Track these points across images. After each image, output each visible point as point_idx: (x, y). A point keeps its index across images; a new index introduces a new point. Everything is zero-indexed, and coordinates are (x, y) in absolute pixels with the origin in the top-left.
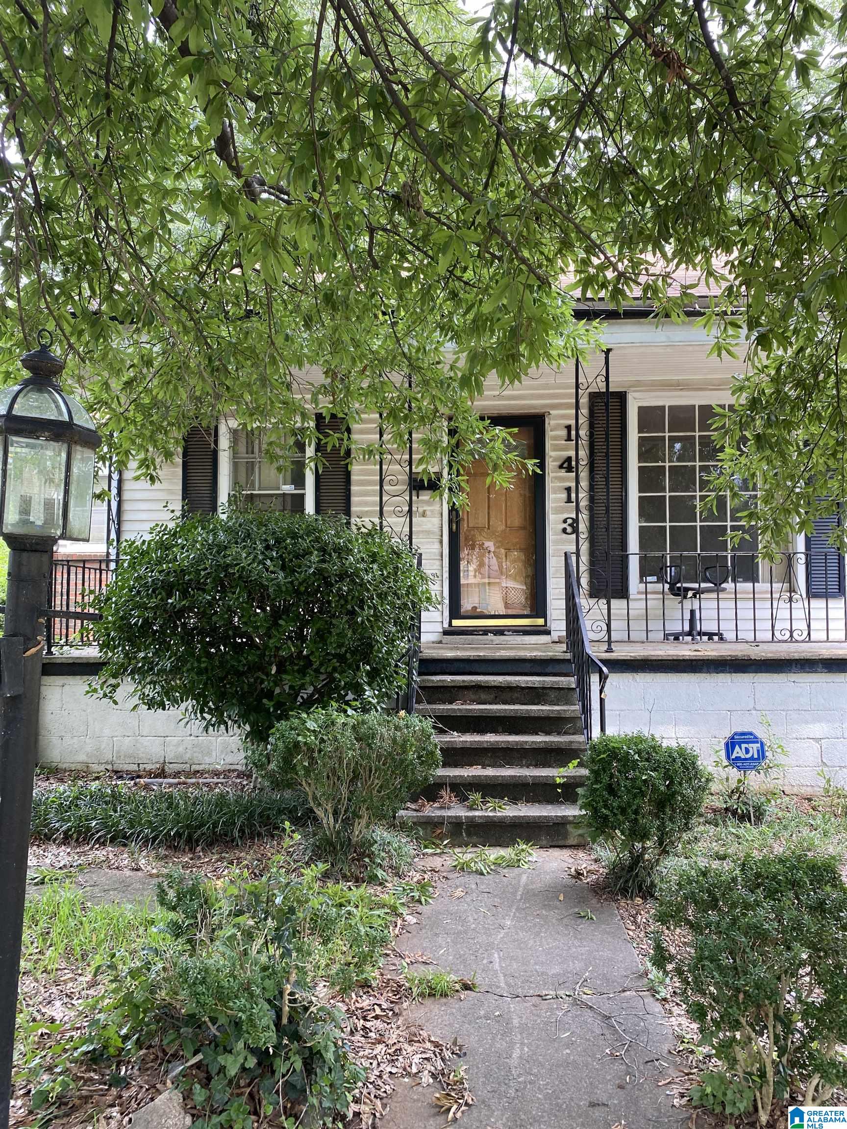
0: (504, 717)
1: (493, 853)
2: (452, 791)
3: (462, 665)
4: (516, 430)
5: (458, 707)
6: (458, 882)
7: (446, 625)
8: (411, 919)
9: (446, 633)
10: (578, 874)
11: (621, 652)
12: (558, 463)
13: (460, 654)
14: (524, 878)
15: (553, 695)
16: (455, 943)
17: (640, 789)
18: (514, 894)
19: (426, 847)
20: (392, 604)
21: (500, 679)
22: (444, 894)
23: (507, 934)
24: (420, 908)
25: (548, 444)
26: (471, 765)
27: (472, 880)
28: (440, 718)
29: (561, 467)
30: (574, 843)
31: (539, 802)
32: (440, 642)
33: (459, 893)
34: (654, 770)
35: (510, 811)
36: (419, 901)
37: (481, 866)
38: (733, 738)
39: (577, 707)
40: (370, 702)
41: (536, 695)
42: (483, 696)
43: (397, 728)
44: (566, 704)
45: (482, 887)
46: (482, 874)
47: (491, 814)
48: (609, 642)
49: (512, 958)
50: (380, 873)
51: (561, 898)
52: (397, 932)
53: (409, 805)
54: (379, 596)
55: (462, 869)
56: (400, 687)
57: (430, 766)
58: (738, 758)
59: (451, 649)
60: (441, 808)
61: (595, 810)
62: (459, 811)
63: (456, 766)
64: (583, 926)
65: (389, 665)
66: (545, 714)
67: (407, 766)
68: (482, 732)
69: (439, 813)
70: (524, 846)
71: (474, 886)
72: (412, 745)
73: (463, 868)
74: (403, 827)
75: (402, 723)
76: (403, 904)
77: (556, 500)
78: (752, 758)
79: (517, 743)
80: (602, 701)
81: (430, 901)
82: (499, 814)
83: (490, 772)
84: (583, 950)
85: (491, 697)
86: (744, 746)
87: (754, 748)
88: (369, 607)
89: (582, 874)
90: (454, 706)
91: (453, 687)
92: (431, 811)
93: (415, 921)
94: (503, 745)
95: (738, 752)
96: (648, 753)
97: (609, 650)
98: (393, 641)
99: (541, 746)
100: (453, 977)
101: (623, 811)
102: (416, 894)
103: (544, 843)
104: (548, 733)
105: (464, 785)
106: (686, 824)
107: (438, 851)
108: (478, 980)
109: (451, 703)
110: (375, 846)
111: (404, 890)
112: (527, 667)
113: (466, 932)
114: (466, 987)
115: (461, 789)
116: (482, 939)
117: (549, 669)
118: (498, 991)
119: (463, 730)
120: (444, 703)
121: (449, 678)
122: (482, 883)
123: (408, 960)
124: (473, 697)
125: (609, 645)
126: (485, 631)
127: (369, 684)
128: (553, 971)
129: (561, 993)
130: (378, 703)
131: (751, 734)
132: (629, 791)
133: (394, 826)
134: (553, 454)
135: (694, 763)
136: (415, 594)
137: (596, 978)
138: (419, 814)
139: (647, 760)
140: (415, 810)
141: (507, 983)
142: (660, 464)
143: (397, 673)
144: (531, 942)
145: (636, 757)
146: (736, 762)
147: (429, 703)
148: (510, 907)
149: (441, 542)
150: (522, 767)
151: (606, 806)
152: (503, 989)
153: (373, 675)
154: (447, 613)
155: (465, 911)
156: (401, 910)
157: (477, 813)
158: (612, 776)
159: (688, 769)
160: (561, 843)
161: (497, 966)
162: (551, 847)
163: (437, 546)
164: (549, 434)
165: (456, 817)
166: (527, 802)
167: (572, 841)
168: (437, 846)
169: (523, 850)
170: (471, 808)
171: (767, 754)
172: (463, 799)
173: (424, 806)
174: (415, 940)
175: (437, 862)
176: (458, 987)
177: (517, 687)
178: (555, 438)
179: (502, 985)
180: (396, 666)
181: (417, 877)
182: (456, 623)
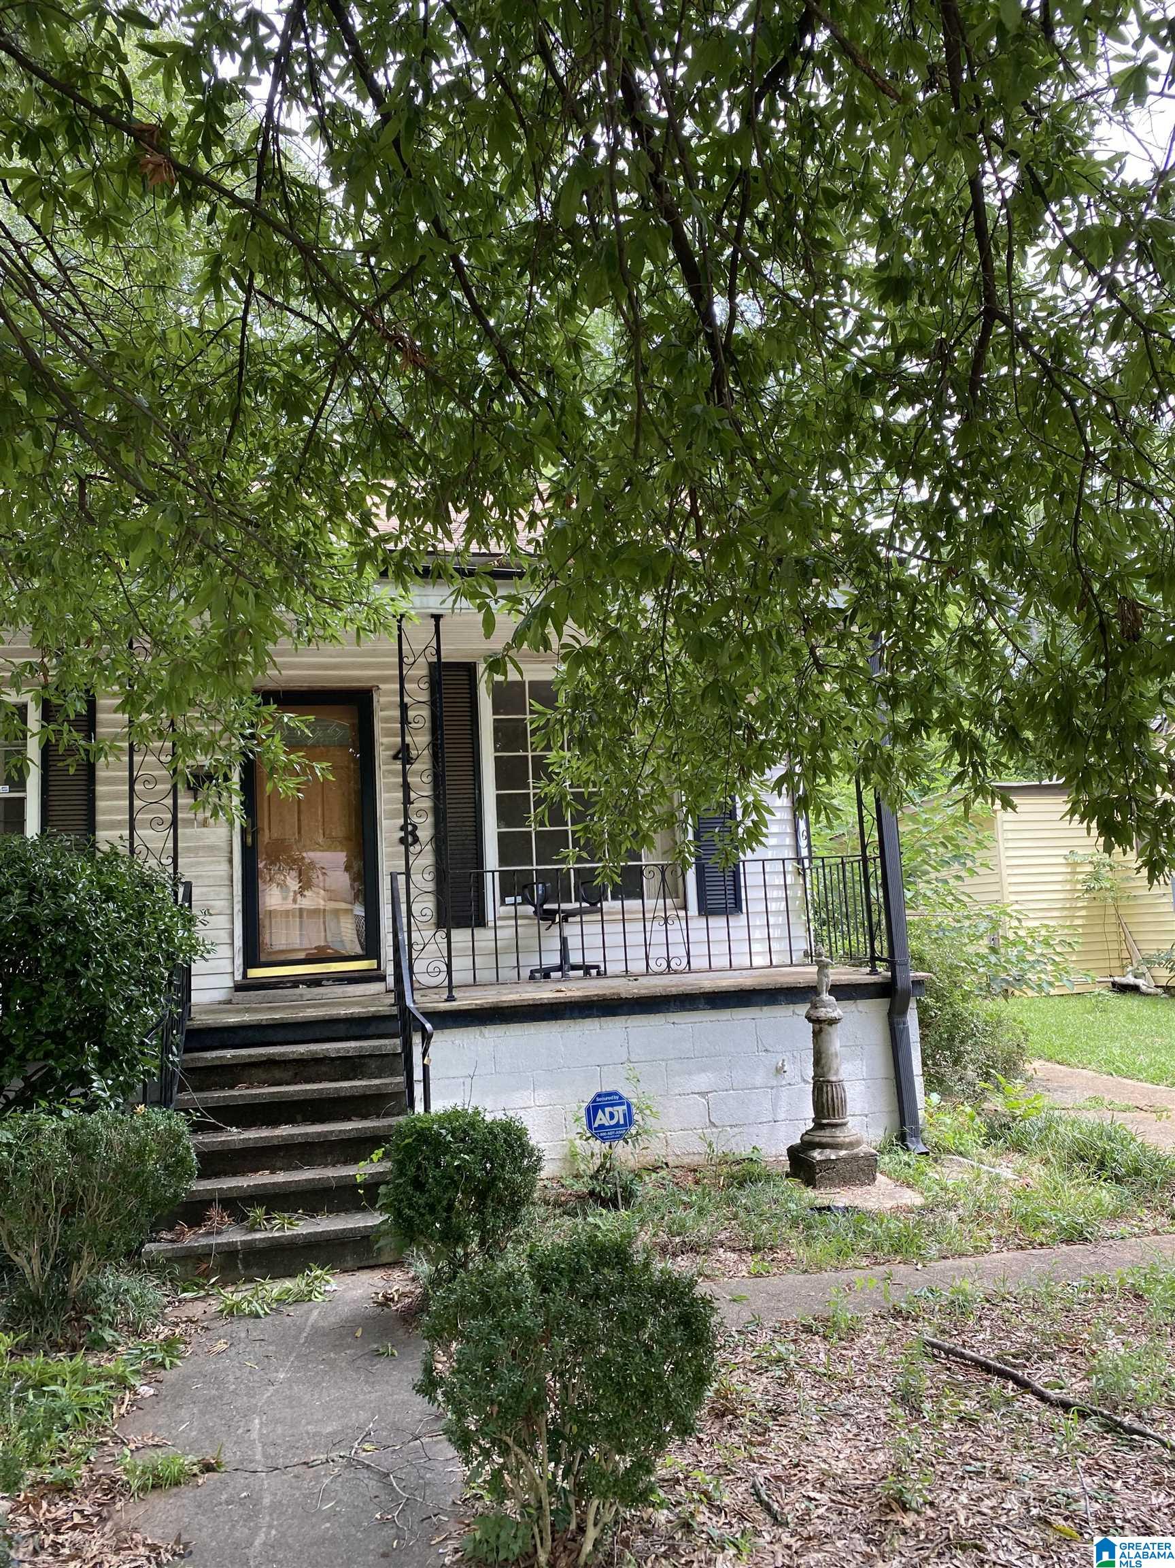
0: (304, 1101)
1: (275, 1288)
2: (224, 1209)
3: (250, 1033)
4: (312, 718)
5: (241, 1092)
6: (221, 1332)
7: (238, 977)
8: (146, 1391)
9: (238, 988)
10: (388, 1300)
11: (466, 1000)
12: (392, 753)
13: (247, 1018)
14: (315, 1313)
15: (373, 1064)
16: (203, 1413)
17: (451, 1178)
18: (296, 1337)
19: (184, 1291)
20: (135, 959)
21: (302, 1049)
22: (199, 1351)
23: (277, 1391)
24: (161, 1375)
25: (378, 727)
26: (256, 1171)
27: (240, 1328)
28: (213, 1111)
29: (395, 757)
30: (390, 1260)
31: (347, 1211)
32: (229, 1002)
33: (221, 1346)
34: (472, 1152)
35: (304, 1227)
36: (162, 1365)
37: (256, 1306)
38: (594, 1101)
39: (401, 1079)
40: (99, 1097)
41: (350, 1066)
42: (278, 1074)
43: (135, 1130)
44: (392, 1075)
45: (255, 1334)
46: (258, 1316)
47: (277, 1234)
48: (450, 987)
49: (277, 1422)
50: (108, 1335)
51: (359, 1334)
52: (123, 1411)
53: (164, 1235)
54: (114, 948)
55: (231, 1314)
56: (147, 1073)
57: (181, 1177)
58: (602, 1127)
59: (238, 1011)
60: (209, 1234)
61: (399, 1214)
62: (235, 1236)
63: (234, 1175)
64: (380, 1365)
65: (131, 1043)
66: (361, 1092)
67: (147, 1180)
68: (275, 1123)
69: (204, 1241)
70: (319, 1272)
71: (243, 1335)
72: (151, 1151)
73: (232, 1312)
74: (153, 1266)
75: (139, 1122)
76: (137, 1372)
77: (389, 801)
78: (617, 1125)
79: (319, 1134)
80: (426, 1068)
81: (178, 1362)
82: (288, 1233)
83: (281, 1177)
84: (373, 1396)
85: (287, 1075)
86: (607, 1110)
87: (620, 1111)
88: (99, 965)
89: (392, 1300)
90: (235, 1093)
91: (236, 1065)
92: (194, 1239)
93: (152, 1392)
94: (300, 1140)
95: (602, 1119)
96: (464, 1131)
97: (451, 998)
98: (139, 1008)
99: (352, 1135)
100: (192, 1458)
101: (432, 1208)
102: (159, 1356)
103: (349, 1265)
104: (364, 1117)
105: (242, 1199)
106: (514, 1218)
107: (202, 1293)
108: (224, 1459)
109: (232, 1087)
110: (103, 1297)
111: (143, 1352)
112: (342, 1030)
113: (221, 1397)
114: (208, 1468)
115: (236, 1206)
116: (242, 1402)
117: (372, 1030)
118: (252, 1467)
119: (245, 1124)
120: (222, 1088)
121: (229, 1053)
122: (255, 1329)
123: (132, 1446)
124: (264, 1076)
125: (450, 991)
126: (295, 982)
127: (100, 1071)
128: (329, 1429)
129: (333, 1455)
130: (111, 1097)
131: (616, 1094)
132: (438, 1183)
133: (139, 1266)
134: (385, 740)
135: (520, 1138)
136: (170, 941)
137: (383, 1429)
138: (179, 1245)
139: (463, 1140)
140: (171, 1241)
141: (266, 1455)
142: (521, 753)
143: (143, 1054)
144: (308, 1397)
145: (449, 1138)
146: (599, 1132)
147: (196, 1089)
148: (287, 1356)
149: (231, 861)
150: (326, 1166)
151: (411, 1207)
152: (258, 1462)
153: (106, 1059)
154: (239, 961)
155: (225, 1369)
156: (133, 1381)
157: (258, 1236)
158: (419, 1167)
159: (511, 1146)
160: (372, 1262)
161: (254, 1435)
162: (360, 1268)
163: (225, 866)
164: (379, 715)
165: (228, 1244)
166: (330, 1212)
167: (386, 1258)
168: (201, 1287)
169: (316, 1278)
170: (252, 1229)
171: (636, 1117)
172: (240, 1217)
173: (183, 1233)
174: (148, 1418)
175: (197, 1309)
176: (196, 1469)
177: (325, 1058)
178: (387, 720)
179: (259, 1457)
180: (142, 1043)
181: (167, 1332)
182: (254, 973)
